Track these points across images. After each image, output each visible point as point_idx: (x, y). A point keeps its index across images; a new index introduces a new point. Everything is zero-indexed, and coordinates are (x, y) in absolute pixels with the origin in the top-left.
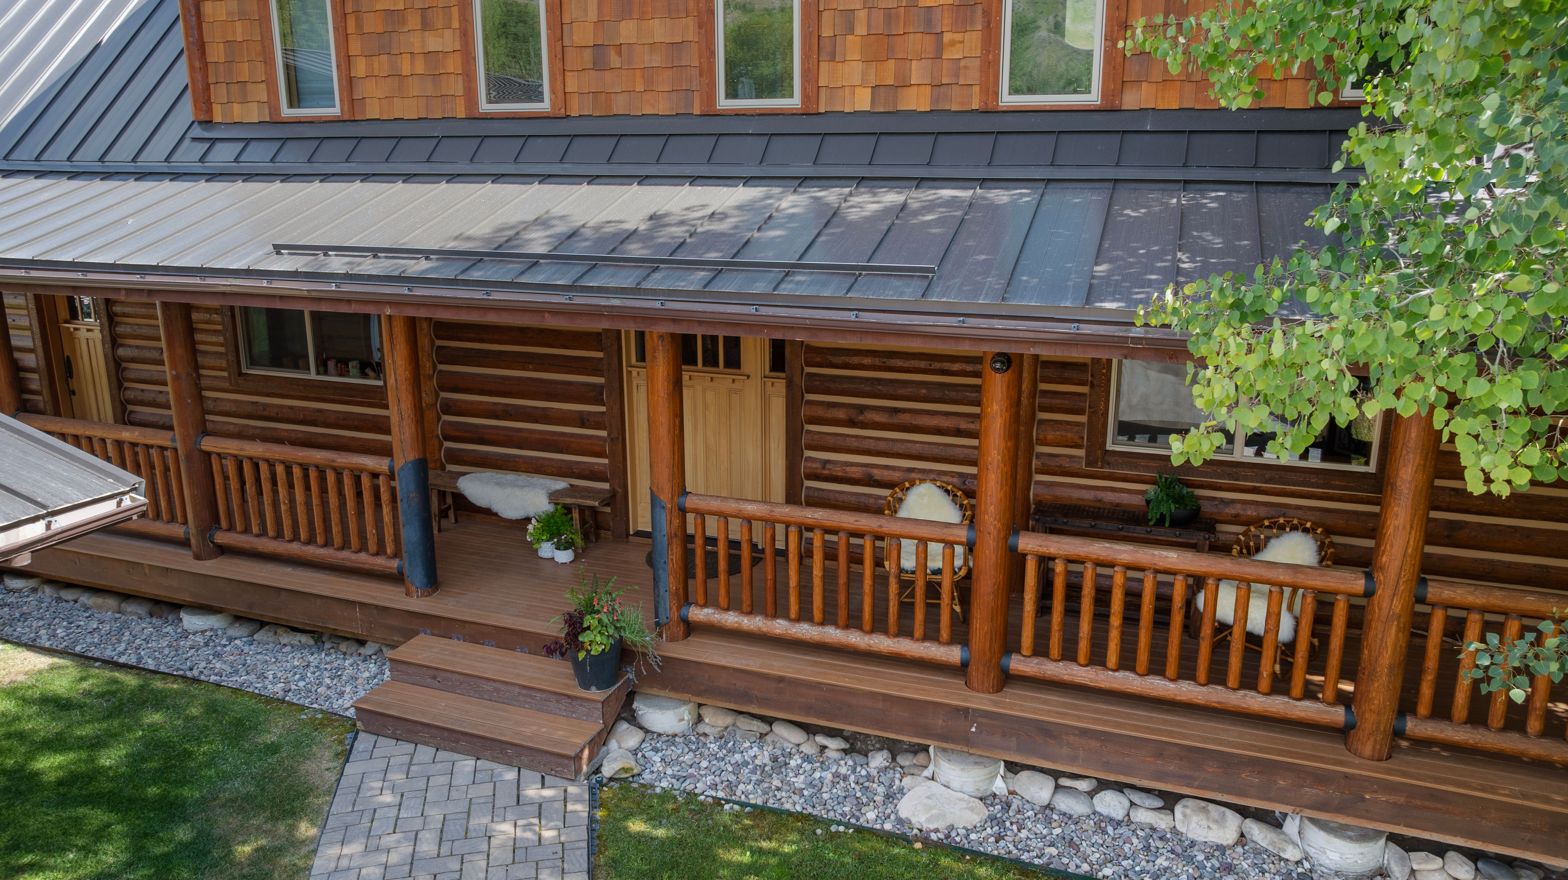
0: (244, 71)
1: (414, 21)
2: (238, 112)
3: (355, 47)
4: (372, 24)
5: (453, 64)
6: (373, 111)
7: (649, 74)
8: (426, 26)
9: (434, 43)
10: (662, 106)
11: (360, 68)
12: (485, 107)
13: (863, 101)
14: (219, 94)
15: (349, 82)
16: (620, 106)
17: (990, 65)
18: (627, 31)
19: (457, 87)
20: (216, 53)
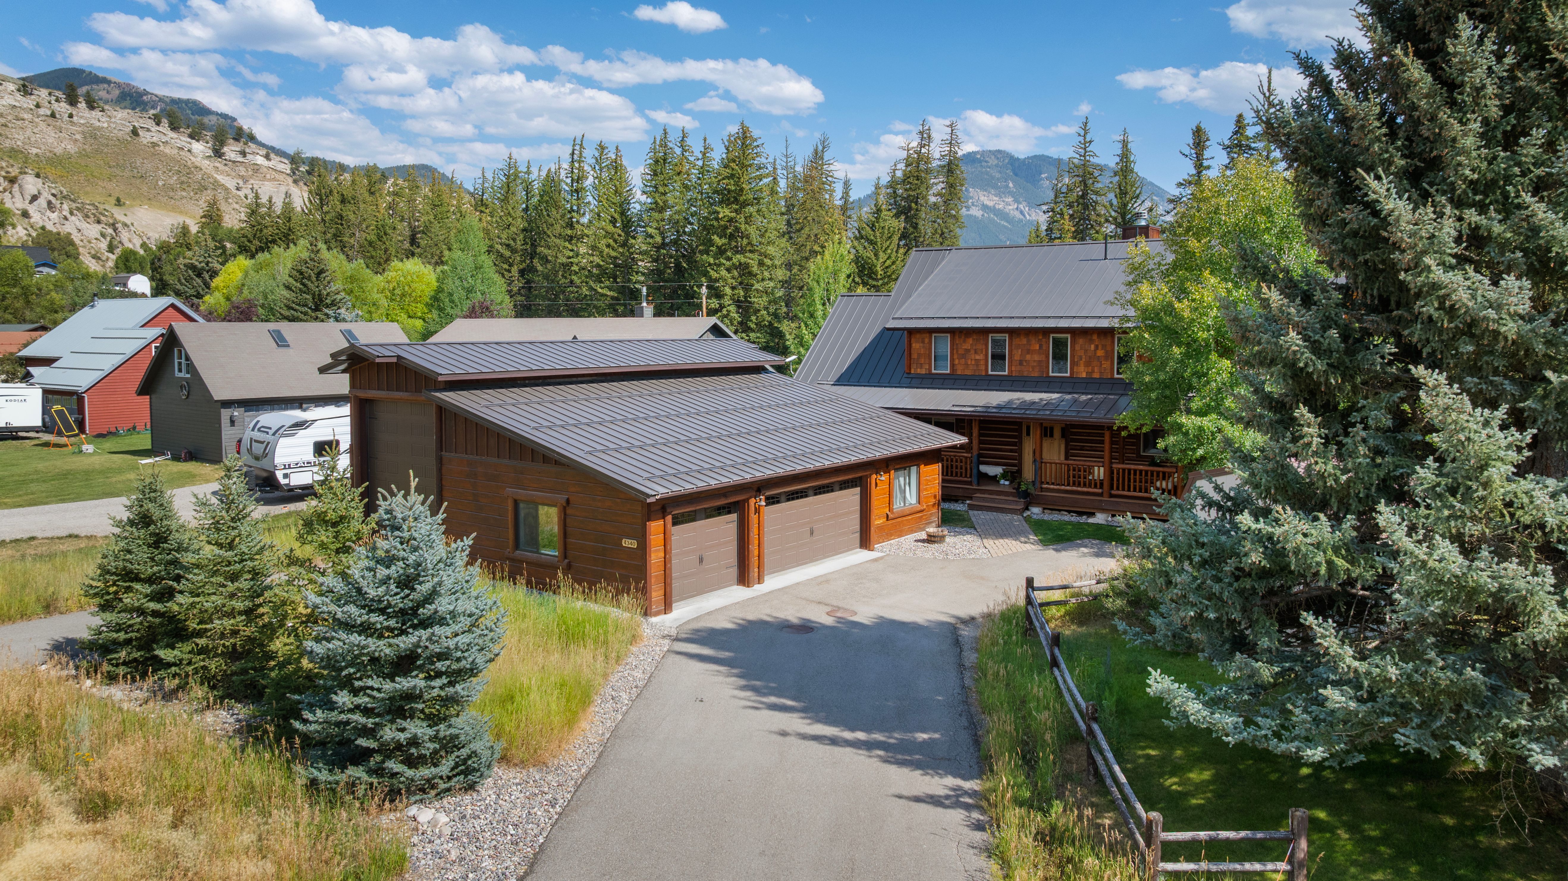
0: (922, 361)
1: (972, 352)
2: (919, 371)
3: (955, 357)
4: (961, 352)
5: (982, 362)
6: (959, 372)
7: (1033, 367)
8: (976, 353)
9: (977, 357)
10: (1036, 375)
11: (956, 362)
12: (990, 373)
13: (1084, 375)
14: (914, 366)
15: (953, 365)
16: (1025, 374)
17: (1112, 369)
18: (1028, 357)
19: (983, 368)
20: (914, 356)
